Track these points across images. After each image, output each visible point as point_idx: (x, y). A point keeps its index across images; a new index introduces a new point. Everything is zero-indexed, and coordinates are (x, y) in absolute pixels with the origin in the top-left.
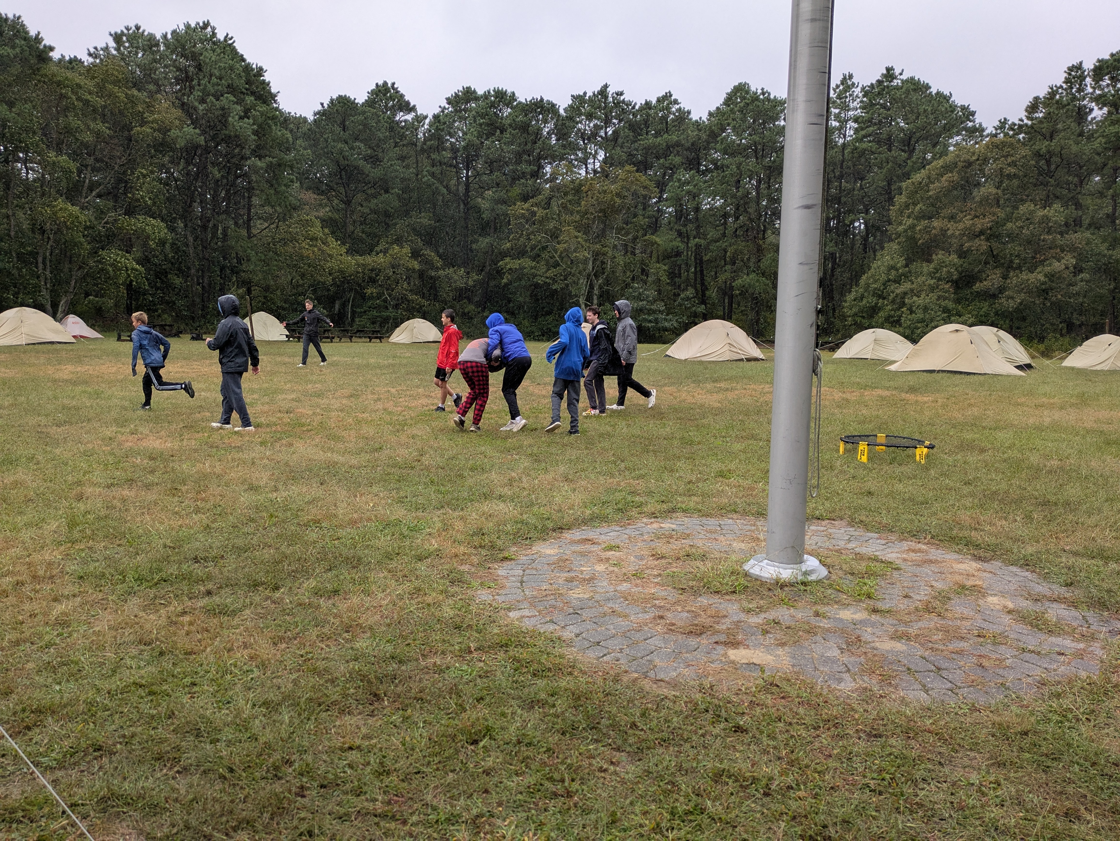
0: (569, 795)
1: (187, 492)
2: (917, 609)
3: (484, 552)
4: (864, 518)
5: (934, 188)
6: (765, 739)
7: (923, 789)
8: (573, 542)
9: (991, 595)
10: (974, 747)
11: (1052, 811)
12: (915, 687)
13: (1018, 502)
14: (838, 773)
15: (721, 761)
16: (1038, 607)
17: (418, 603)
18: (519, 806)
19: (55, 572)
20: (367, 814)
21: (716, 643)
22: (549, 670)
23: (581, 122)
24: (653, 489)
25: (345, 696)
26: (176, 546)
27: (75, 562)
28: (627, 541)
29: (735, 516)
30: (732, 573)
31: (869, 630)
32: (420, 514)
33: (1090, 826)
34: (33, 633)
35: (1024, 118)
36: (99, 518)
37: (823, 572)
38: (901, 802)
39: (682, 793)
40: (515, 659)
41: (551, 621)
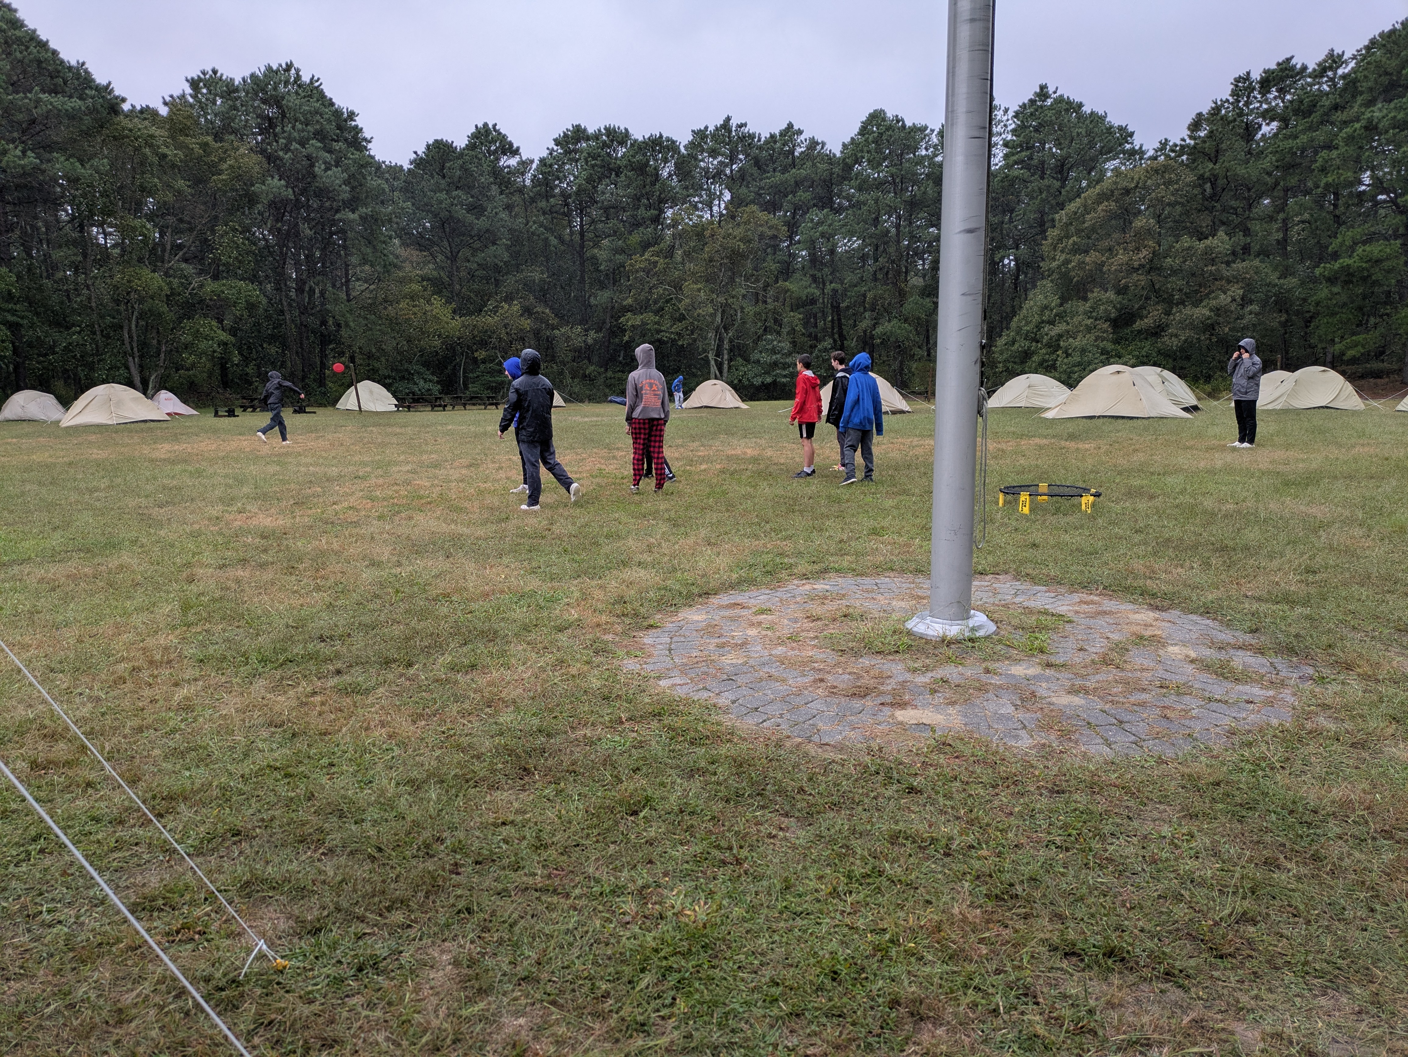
0: (739, 862)
1: (305, 571)
2: (1093, 662)
3: (627, 621)
4: (1030, 571)
5: (1090, 219)
6: (941, 799)
7: (1112, 844)
8: (721, 607)
9: (1172, 645)
10: (1164, 799)
11: (1250, 860)
12: (1097, 741)
13: (1195, 547)
14: (1021, 830)
15: (897, 823)
16: (1223, 656)
17: (563, 675)
18: (688, 875)
19: (172, 656)
20: (527, 889)
21: (882, 704)
22: (707, 737)
23: (703, 160)
24: (802, 549)
25: (493, 771)
26: (300, 625)
27: (193, 645)
28: (779, 604)
29: (892, 574)
30: (895, 632)
31: (1044, 685)
32: (556, 584)
33: (1291, 874)
34: (155, 719)
35: (1186, 138)
36: (214, 600)
37: (992, 627)
38: (1090, 857)
39: (858, 857)
40: (670, 728)
41: (705, 688)
